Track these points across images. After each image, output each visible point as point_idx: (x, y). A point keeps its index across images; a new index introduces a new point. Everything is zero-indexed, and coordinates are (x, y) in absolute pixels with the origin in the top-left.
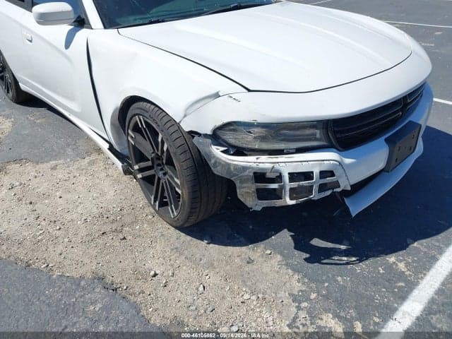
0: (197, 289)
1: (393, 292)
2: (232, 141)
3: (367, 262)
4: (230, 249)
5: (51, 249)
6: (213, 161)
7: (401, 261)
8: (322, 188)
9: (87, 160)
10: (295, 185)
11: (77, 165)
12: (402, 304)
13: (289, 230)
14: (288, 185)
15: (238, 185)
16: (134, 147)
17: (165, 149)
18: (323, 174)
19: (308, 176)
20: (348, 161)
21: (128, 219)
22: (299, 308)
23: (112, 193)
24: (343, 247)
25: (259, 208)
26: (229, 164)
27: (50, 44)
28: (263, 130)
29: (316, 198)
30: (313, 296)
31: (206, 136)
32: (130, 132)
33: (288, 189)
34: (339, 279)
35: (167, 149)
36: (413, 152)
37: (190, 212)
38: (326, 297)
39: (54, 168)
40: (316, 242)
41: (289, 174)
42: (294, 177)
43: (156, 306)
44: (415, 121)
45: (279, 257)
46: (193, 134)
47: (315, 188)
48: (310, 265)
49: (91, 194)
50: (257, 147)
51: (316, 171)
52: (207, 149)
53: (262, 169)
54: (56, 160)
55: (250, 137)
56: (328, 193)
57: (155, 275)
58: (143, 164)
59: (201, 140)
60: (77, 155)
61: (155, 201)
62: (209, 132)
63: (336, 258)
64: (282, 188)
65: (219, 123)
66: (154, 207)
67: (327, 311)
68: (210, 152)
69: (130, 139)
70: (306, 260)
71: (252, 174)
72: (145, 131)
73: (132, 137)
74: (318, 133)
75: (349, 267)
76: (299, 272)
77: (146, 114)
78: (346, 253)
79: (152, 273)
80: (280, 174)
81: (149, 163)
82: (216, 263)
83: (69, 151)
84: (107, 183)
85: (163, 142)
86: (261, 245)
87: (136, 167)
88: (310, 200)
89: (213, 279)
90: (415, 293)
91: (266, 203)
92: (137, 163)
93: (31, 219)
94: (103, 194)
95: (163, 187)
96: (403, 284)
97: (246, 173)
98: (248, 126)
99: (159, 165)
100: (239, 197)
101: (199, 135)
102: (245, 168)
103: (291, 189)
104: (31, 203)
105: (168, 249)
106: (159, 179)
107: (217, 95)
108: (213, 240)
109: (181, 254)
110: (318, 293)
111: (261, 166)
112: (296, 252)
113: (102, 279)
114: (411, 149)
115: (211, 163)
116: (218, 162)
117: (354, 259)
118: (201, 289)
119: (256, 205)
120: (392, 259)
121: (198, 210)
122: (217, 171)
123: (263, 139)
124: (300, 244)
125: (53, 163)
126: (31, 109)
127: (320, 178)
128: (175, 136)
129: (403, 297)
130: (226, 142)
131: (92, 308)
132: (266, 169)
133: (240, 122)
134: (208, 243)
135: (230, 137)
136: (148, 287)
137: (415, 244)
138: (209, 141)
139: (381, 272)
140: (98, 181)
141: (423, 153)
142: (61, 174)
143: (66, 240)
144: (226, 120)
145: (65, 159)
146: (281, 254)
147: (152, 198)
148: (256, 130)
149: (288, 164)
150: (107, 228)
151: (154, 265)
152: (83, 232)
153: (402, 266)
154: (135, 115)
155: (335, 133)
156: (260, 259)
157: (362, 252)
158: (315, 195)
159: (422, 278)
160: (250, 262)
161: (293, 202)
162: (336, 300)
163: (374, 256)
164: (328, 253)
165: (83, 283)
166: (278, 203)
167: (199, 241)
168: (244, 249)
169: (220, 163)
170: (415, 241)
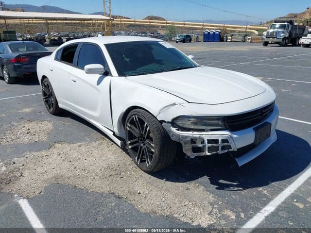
0: (162, 199)
1: (261, 202)
2: (181, 125)
3: (248, 190)
4: (177, 184)
5: (85, 180)
6: (171, 134)
7: (265, 190)
8: (223, 148)
9: (97, 143)
10: (210, 145)
11: (92, 145)
12: (264, 207)
13: (207, 176)
14: (207, 145)
15: (183, 145)
16: (129, 132)
17: (148, 129)
18: (224, 141)
19: (216, 141)
20: (235, 136)
21: (123, 169)
22: (213, 208)
23: (113, 157)
24: (235, 184)
25: (193, 157)
26: (179, 135)
27: (88, 83)
28: (195, 119)
29: (220, 153)
30: (220, 203)
31: (168, 122)
32: (128, 124)
33: (207, 147)
34: (233, 196)
35: (149, 130)
36: (269, 137)
37: (158, 161)
38: (227, 203)
39: (80, 146)
40: (221, 181)
41: (208, 140)
42: (210, 141)
43: (142, 205)
44: (269, 122)
45: (203, 187)
46: (162, 122)
47: (220, 148)
48: (218, 191)
49: (102, 158)
50: (192, 127)
51: (220, 139)
52: (169, 129)
53: (195, 137)
54: (80, 142)
55: (189, 123)
56: (226, 151)
57: (140, 193)
58: (133, 141)
59: (166, 124)
60: (92, 140)
61: (138, 160)
62: (170, 121)
63: (232, 188)
64: (204, 146)
65: (175, 116)
66: (136, 163)
67: (227, 209)
68: (171, 129)
69: (127, 128)
70: (216, 188)
71: (190, 140)
72: (138, 123)
73: (129, 127)
74: (220, 122)
75: (238, 192)
76: (213, 193)
77: (139, 114)
78: (237, 186)
79: (139, 192)
80: (203, 140)
81: (137, 140)
82: (170, 190)
83: (87, 138)
84: (110, 153)
85: (147, 127)
86: (194, 182)
87: (129, 142)
88: (217, 153)
89: (169, 196)
90: (272, 203)
91: (197, 154)
92: (129, 140)
93: (72, 168)
94: (108, 158)
95: (143, 151)
96: (265, 199)
97: (188, 139)
98: (188, 117)
99: (141, 140)
100: (184, 151)
101: (165, 122)
102: (187, 137)
103: (208, 147)
104: (70, 161)
105: (145, 183)
106: (141, 147)
107: (175, 104)
108: (168, 180)
109: (152, 185)
110: (223, 201)
111: (194, 136)
112: (212, 185)
113: (113, 194)
114: (267, 135)
115: (171, 135)
116: (174, 134)
117: (241, 188)
118: (164, 199)
119: (192, 155)
120: (260, 189)
121: (162, 160)
122: (173, 138)
123: (195, 124)
124: (213, 182)
125: (79, 144)
126: (61, 118)
127: (222, 143)
128: (154, 123)
129: (265, 204)
130: (178, 125)
131: (110, 204)
132: (197, 137)
133: (185, 116)
134: (166, 181)
135: (179, 123)
136: (137, 198)
137: (273, 183)
138: (170, 125)
139: (255, 194)
140: (104, 152)
141: (277, 141)
142: (83, 149)
143: (92, 178)
144: (178, 115)
145: (85, 142)
146: (204, 186)
147: (136, 158)
148: (192, 119)
149: (207, 135)
150: (113, 173)
151: (138, 189)
152: (100, 174)
153: (265, 192)
154: (133, 115)
155: (228, 122)
156: (193, 188)
157: (245, 186)
158: (220, 152)
159: (275, 197)
160: (188, 189)
161: (210, 154)
162: (232, 204)
163: (251, 188)
164: (228, 186)
165: (104, 195)
166: (203, 154)
167: (161, 180)
168: (184, 183)
169: (175, 135)
170: (273, 182)
